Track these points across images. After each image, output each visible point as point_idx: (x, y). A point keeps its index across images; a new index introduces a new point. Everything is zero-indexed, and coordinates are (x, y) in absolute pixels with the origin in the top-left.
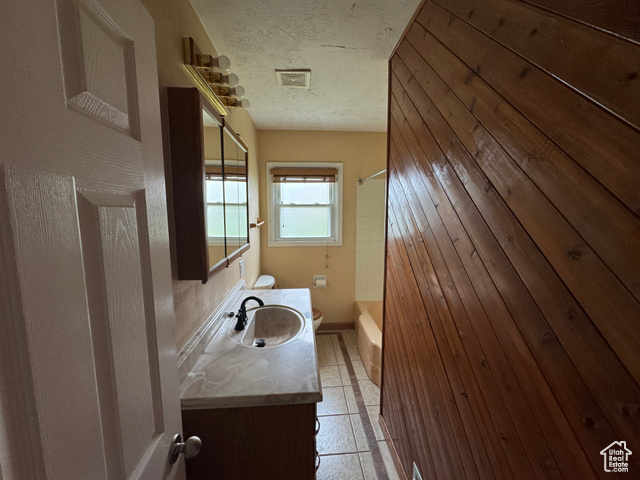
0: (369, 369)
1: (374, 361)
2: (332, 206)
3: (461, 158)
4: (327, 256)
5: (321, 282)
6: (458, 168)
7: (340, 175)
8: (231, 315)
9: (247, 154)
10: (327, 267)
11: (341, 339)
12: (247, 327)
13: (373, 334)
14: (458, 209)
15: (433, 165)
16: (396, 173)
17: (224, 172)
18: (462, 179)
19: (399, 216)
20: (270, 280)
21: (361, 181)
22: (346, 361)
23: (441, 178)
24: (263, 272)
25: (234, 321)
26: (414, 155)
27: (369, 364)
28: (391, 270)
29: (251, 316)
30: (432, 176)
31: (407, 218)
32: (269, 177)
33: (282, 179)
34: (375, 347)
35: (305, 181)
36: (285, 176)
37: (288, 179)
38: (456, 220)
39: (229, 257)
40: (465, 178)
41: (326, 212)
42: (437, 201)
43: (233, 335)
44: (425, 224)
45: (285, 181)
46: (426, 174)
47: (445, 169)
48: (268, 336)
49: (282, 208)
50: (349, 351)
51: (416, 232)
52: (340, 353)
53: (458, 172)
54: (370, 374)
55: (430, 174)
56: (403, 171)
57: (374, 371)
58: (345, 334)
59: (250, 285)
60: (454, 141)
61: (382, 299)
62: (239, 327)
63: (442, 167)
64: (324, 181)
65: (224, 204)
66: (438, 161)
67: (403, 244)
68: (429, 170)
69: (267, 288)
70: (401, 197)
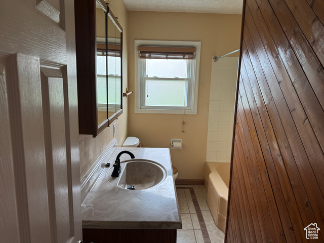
0: (216, 218)
1: (221, 211)
2: (189, 80)
3: (300, 45)
4: (184, 123)
5: (178, 145)
6: (298, 52)
7: (198, 53)
8: (108, 165)
9: (122, 34)
10: (183, 131)
11: (192, 193)
12: (121, 175)
13: (221, 189)
14: (296, 86)
15: (279, 49)
16: (247, 53)
17: (107, 49)
18: (300, 61)
19: (248, 90)
20: (135, 141)
21: (216, 59)
22: (196, 210)
23: (284, 60)
24: (129, 134)
25: (111, 170)
26: (263, 39)
27: (217, 213)
28: (238, 135)
29: (123, 167)
30: (278, 58)
31: (255, 91)
32: (136, 53)
33: (147, 55)
34: (222, 199)
35: (167, 58)
36: (151, 53)
37: (153, 56)
38: (294, 95)
39: (110, 119)
40: (303, 60)
41: (184, 85)
42: (280, 79)
43: (110, 180)
44: (270, 97)
45: (150, 57)
46: (273, 56)
47: (288, 52)
48: (136, 183)
49: (147, 81)
50: (199, 203)
51: (262, 103)
52: (192, 204)
53: (298, 56)
54: (216, 221)
55: (276, 56)
56: (253, 51)
57: (220, 220)
58: (196, 189)
59: (120, 144)
60: (296, 29)
61: (229, 161)
62: (115, 174)
63: (285, 51)
64: (184, 58)
65: (107, 76)
66: (283, 45)
67: (250, 114)
68: (275, 52)
69: (133, 146)
70: (251, 74)
